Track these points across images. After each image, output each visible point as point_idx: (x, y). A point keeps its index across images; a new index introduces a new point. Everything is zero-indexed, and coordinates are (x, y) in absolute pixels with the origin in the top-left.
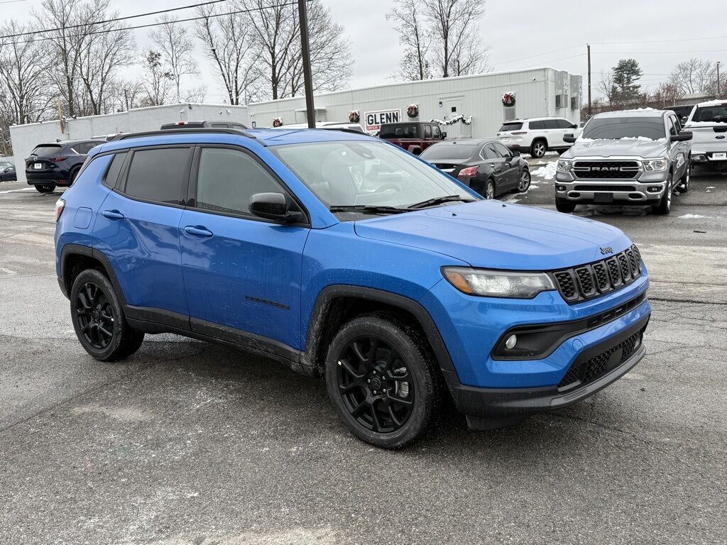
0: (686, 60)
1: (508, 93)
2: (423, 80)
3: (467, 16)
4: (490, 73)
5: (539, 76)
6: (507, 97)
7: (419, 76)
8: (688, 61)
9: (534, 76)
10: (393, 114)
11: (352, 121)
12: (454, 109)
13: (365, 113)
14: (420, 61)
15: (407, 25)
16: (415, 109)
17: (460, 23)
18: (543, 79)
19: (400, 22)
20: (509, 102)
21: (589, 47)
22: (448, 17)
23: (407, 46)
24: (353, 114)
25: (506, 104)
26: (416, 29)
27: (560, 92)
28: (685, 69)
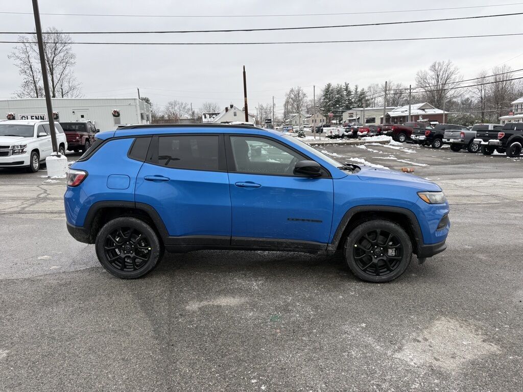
0: (172, 101)
1: (115, 110)
2: (39, 98)
3: (64, 64)
4: (82, 98)
5: (132, 102)
6: (115, 112)
7: (36, 95)
8: (173, 101)
9: (130, 102)
10: (41, 116)
11: (9, 119)
12: (82, 116)
13: (19, 115)
14: (35, 86)
15: (25, 63)
16: (56, 114)
17: (61, 67)
18: (134, 104)
19: (19, 62)
20: (116, 115)
21: (138, 89)
22: (53, 62)
23: (26, 77)
24: (10, 115)
25: (114, 116)
26: (31, 67)
27: (143, 112)
28: (172, 105)
